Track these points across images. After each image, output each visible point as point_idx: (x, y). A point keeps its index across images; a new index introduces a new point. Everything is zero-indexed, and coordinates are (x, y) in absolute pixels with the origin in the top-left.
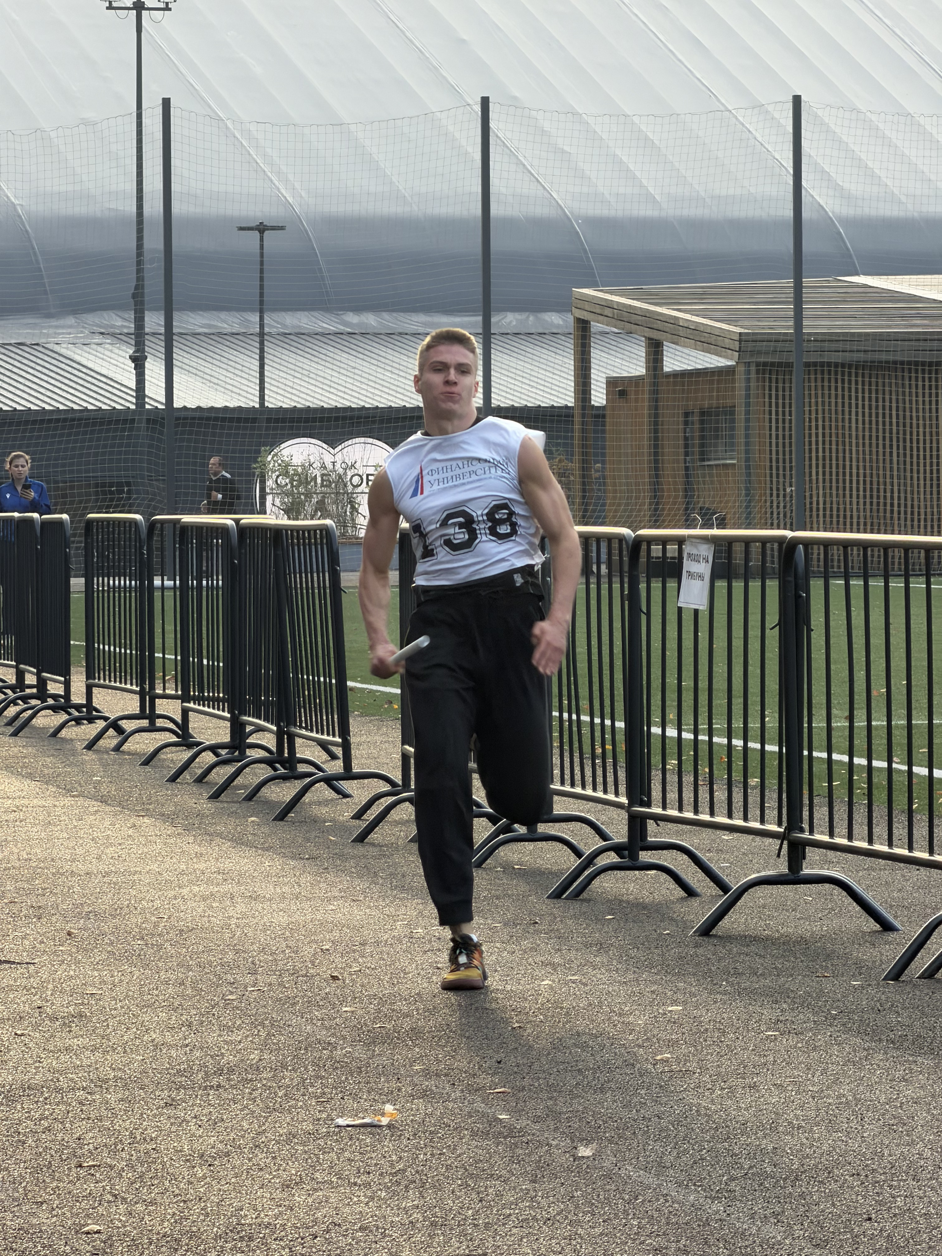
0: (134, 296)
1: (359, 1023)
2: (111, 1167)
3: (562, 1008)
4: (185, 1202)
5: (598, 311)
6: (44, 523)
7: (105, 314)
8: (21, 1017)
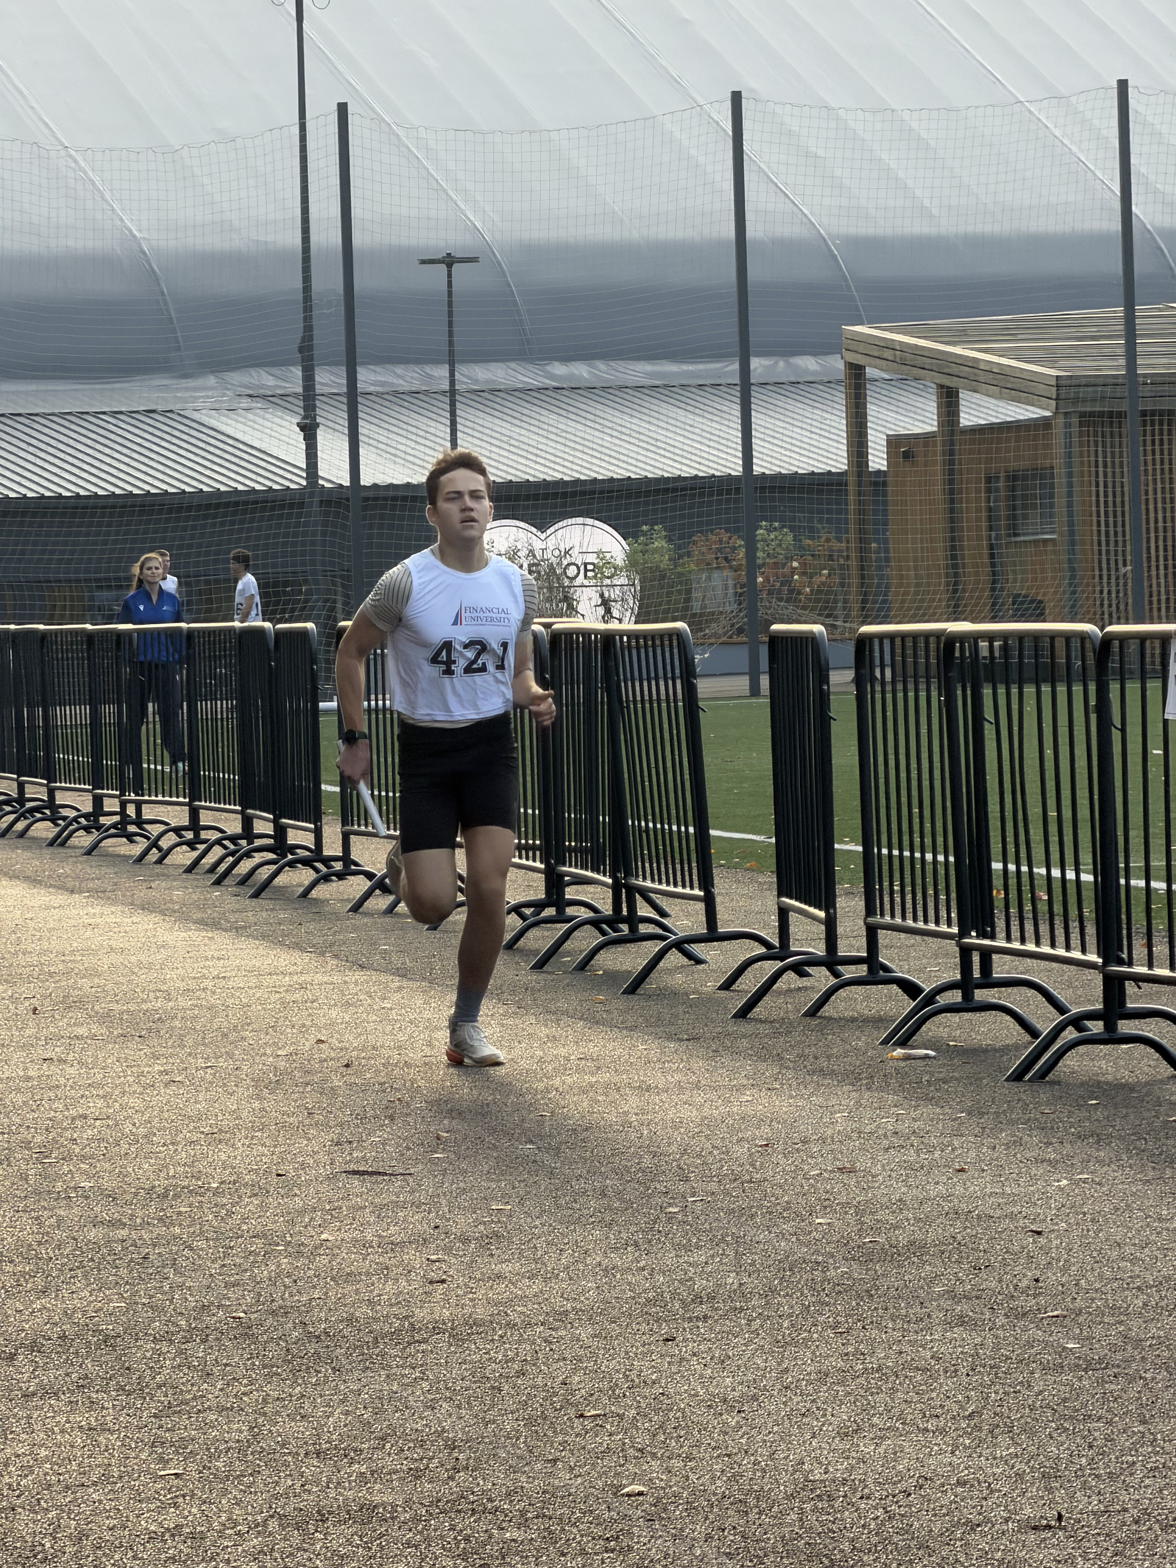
0: (301, 350)
1: (843, 1237)
2: (621, 1417)
3: (1085, 1214)
4: (729, 1456)
5: (876, 354)
6: (279, 634)
7: (253, 372)
8: (424, 1240)
